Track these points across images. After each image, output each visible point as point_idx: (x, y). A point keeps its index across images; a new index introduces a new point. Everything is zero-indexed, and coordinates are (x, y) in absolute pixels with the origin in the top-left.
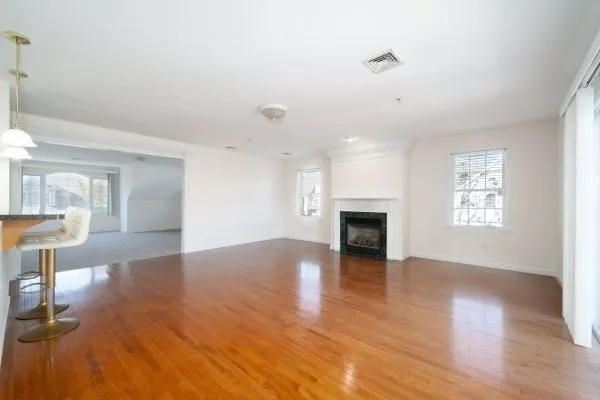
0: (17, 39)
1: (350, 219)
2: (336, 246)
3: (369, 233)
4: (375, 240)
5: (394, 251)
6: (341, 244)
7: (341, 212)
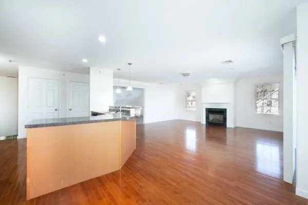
0: (129, 64)
1: (210, 111)
2: (204, 122)
3: (219, 117)
4: (221, 120)
5: (230, 124)
6: (206, 122)
7: (206, 109)
